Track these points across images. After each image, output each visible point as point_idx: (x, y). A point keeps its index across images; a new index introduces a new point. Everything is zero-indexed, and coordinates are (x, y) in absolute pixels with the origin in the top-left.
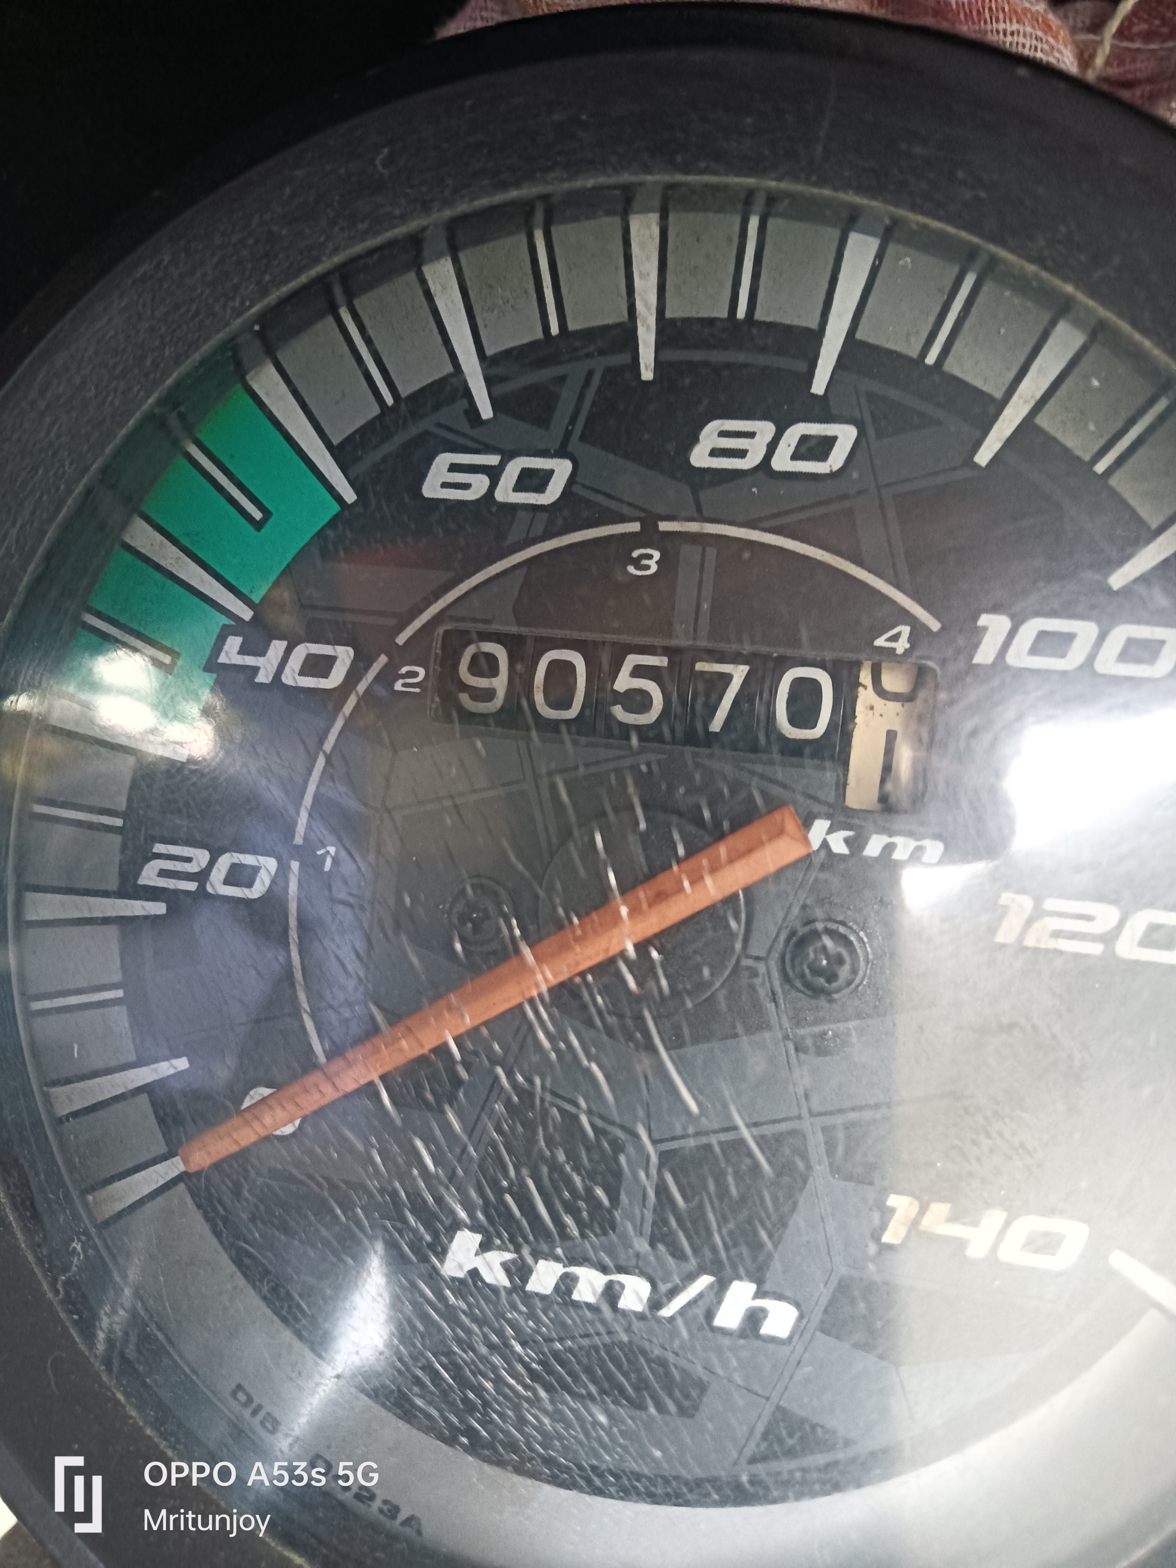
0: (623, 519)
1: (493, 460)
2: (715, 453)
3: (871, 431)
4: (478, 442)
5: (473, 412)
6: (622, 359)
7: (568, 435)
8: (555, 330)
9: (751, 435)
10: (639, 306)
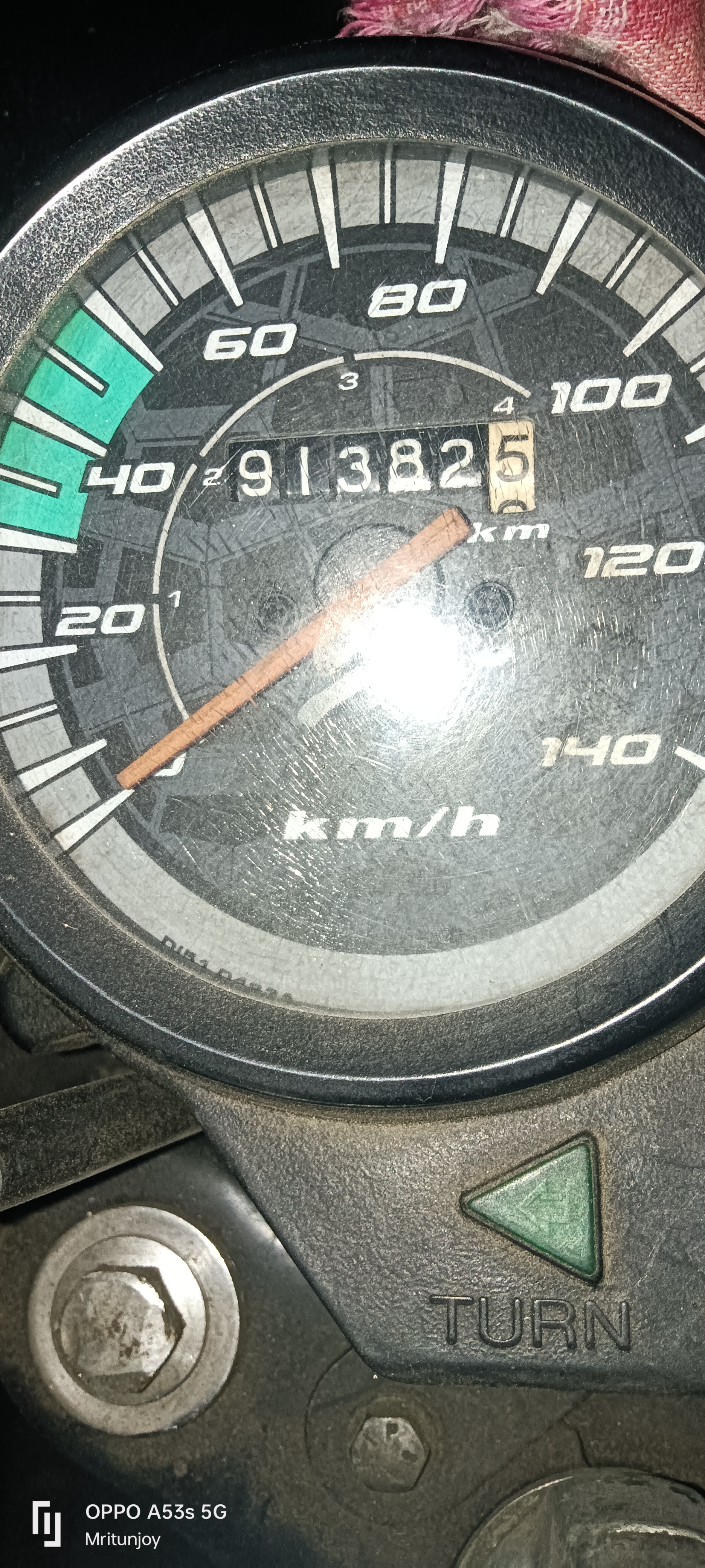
0: (332, 356)
1: (247, 331)
2: (384, 307)
3: (474, 281)
4: (236, 320)
5: (230, 302)
6: (318, 257)
7: (291, 308)
8: (274, 244)
9: (403, 294)
10: (325, 222)
